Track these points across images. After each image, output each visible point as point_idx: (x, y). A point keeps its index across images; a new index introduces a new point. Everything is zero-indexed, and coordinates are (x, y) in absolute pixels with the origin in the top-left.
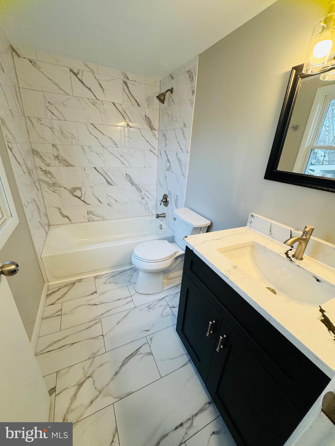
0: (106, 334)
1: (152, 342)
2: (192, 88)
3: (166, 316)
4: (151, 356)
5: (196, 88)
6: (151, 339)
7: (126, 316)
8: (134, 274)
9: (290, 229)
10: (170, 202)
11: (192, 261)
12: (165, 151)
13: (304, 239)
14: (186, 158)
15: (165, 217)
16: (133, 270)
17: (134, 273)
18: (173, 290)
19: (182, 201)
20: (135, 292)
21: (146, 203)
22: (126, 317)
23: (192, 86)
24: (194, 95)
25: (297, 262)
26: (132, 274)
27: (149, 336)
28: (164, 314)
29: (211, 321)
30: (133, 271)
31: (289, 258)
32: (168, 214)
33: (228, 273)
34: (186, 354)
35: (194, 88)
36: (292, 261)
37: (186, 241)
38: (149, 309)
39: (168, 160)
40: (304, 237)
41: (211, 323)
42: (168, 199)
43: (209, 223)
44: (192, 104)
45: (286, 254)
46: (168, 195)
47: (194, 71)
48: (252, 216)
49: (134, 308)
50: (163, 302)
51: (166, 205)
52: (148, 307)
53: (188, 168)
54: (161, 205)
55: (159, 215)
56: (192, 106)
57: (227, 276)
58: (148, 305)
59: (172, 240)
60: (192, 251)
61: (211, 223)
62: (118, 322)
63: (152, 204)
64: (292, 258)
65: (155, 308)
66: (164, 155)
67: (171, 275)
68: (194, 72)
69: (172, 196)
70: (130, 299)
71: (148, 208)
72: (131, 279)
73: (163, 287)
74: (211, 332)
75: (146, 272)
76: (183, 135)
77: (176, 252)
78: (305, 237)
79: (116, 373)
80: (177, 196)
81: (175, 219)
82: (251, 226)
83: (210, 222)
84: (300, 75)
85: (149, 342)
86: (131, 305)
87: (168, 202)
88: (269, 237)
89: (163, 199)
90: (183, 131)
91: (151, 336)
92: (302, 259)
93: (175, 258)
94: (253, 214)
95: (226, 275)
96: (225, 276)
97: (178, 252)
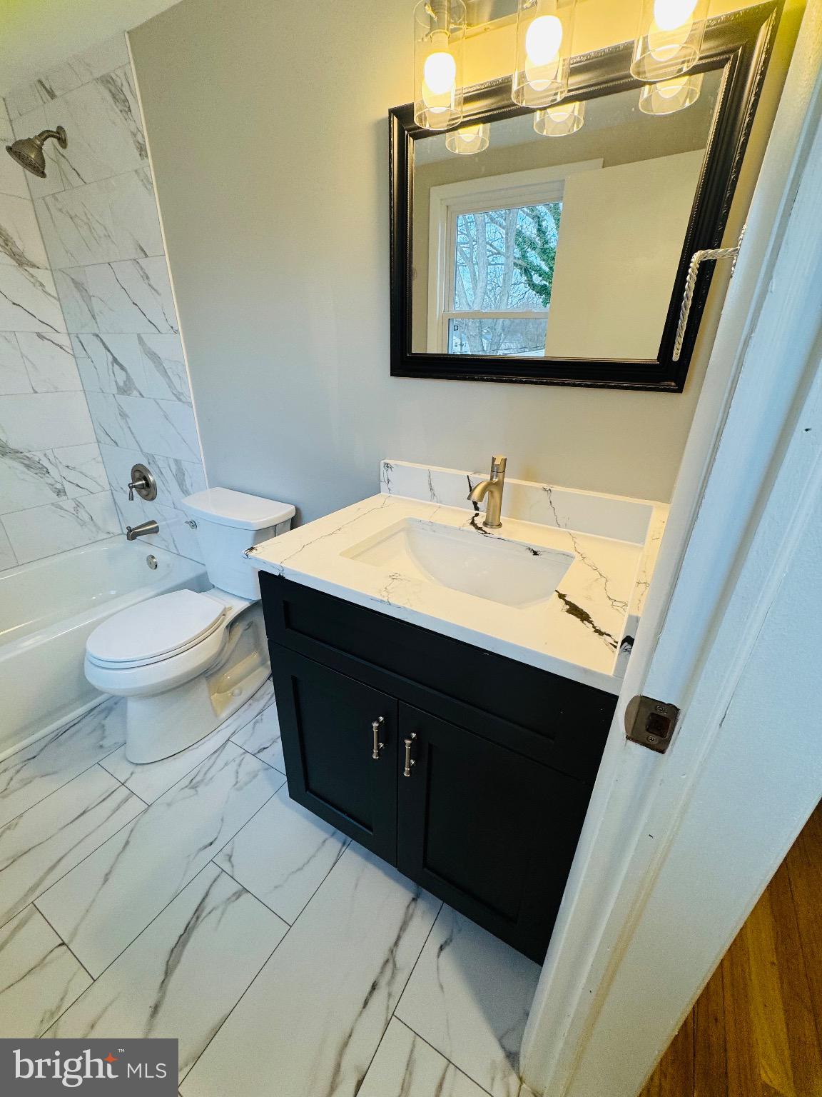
0: (74, 934)
1: (234, 864)
2: (135, 135)
3: (250, 781)
4: (245, 897)
5: (146, 134)
6: (230, 857)
7: (127, 843)
8: (107, 722)
9: (466, 473)
10: (159, 484)
11: (287, 606)
12: (97, 336)
13: (497, 484)
14: (175, 349)
15: (156, 530)
16: (100, 712)
17: (108, 718)
18: (246, 710)
19: (198, 471)
20: (132, 768)
21: (78, 505)
22: (129, 848)
23: (134, 129)
24: (147, 157)
25: (496, 532)
26: (100, 723)
27: (221, 853)
28: (243, 777)
29: (374, 721)
30: (103, 715)
31: (480, 529)
32: (165, 520)
33: (385, 594)
34: (333, 835)
35: (139, 137)
36: (486, 533)
37: (257, 560)
38: (194, 788)
39: (115, 360)
40: (495, 480)
41: (377, 725)
42: (151, 478)
43: (290, 512)
44: (149, 187)
45: (473, 523)
46: (147, 466)
47: (124, 80)
48: (387, 465)
49: (145, 811)
50: (232, 751)
51: (151, 496)
52: (190, 786)
53: (189, 377)
54: (132, 498)
55: (134, 529)
56: (150, 192)
57: (385, 599)
58: (186, 782)
59: (201, 584)
60: (281, 578)
61: (297, 510)
62: (107, 875)
63: (98, 504)
64: (484, 528)
65: (211, 779)
66: (94, 347)
67: (229, 676)
68: (125, 83)
69: (160, 463)
70: (123, 792)
71: (87, 518)
72: (103, 738)
73: (216, 715)
74: (382, 745)
75: (154, 695)
76: (146, 281)
77: (225, 608)
78: (497, 480)
79: (156, 1009)
80: (176, 461)
81: (193, 525)
82: (390, 489)
83: (293, 507)
84: (408, 130)
85: (227, 867)
86: (135, 806)
87: (155, 485)
88: (430, 503)
89: (134, 479)
90: (142, 268)
91: (227, 850)
92: (500, 525)
93: (227, 627)
94: (387, 461)
95: (381, 598)
96: (382, 601)
97: (230, 608)
